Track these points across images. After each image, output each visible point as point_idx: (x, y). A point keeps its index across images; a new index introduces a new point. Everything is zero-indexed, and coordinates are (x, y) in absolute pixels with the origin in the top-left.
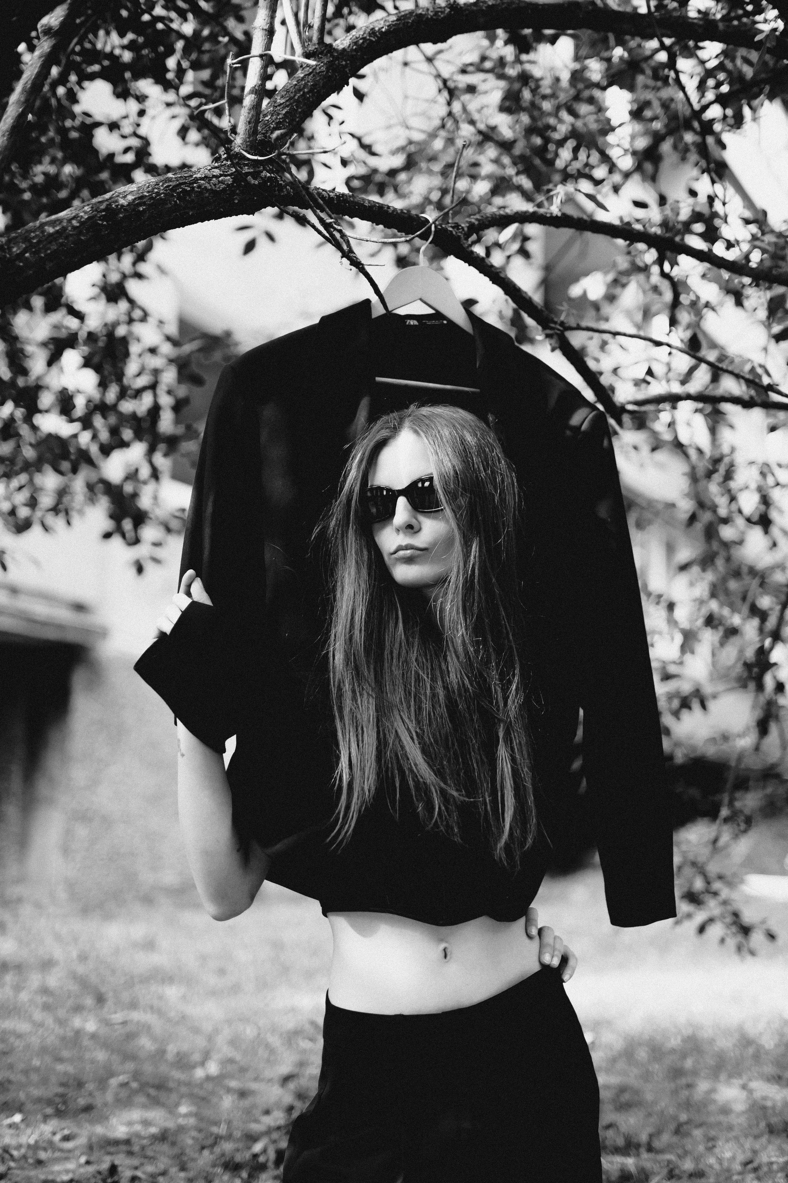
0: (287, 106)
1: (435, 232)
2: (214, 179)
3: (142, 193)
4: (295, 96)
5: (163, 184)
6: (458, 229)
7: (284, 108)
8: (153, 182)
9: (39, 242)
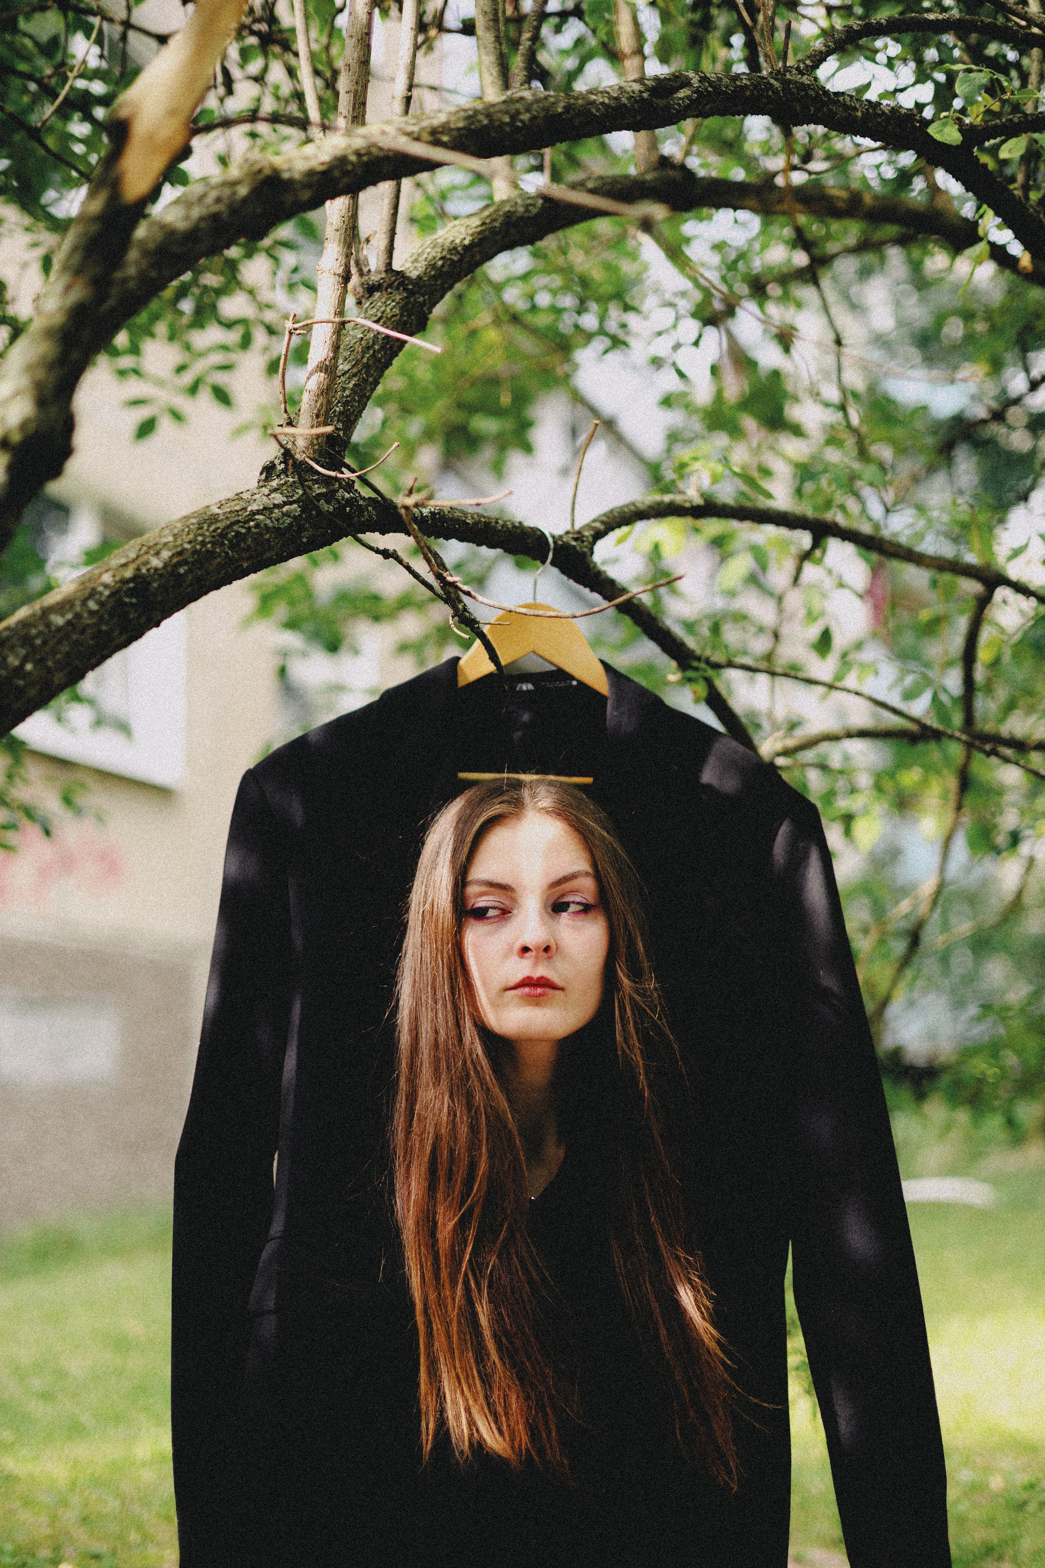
0: (355, 375)
1: (555, 549)
2: (276, 511)
3: (181, 545)
4: (363, 357)
5: (209, 526)
6: (583, 542)
7: (350, 378)
8: (193, 524)
9: (45, 643)
